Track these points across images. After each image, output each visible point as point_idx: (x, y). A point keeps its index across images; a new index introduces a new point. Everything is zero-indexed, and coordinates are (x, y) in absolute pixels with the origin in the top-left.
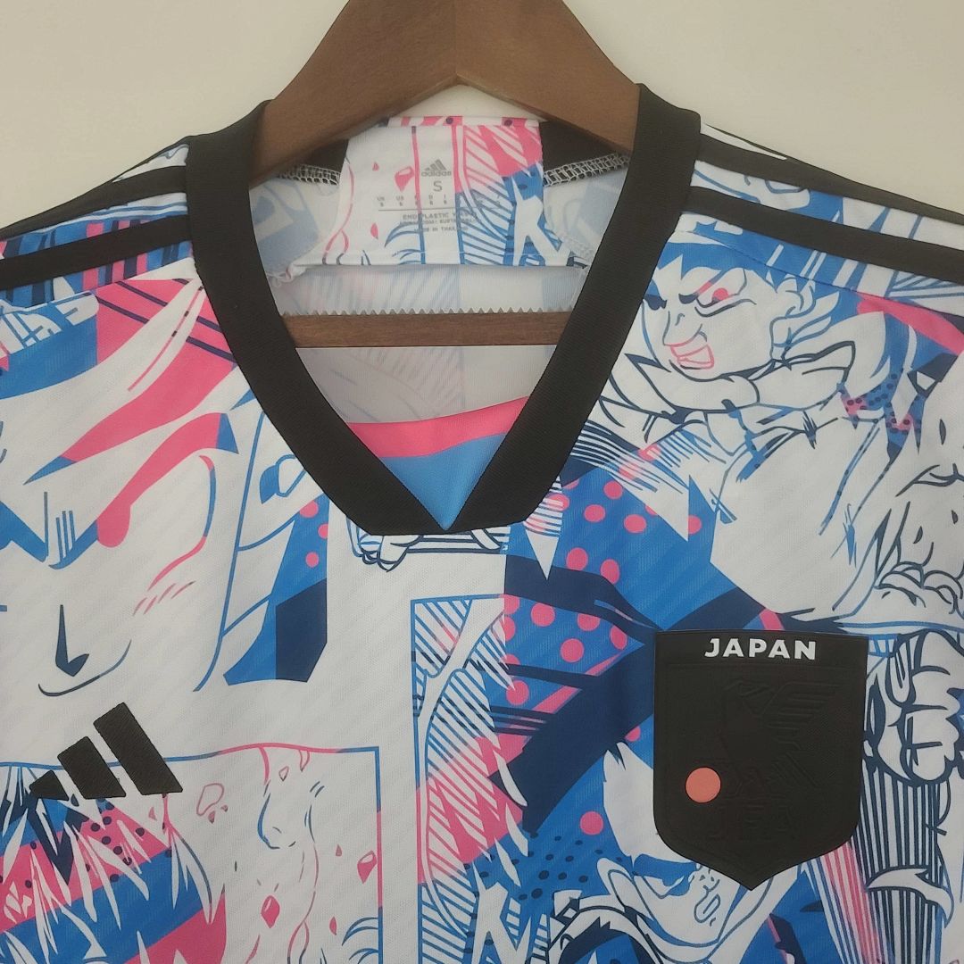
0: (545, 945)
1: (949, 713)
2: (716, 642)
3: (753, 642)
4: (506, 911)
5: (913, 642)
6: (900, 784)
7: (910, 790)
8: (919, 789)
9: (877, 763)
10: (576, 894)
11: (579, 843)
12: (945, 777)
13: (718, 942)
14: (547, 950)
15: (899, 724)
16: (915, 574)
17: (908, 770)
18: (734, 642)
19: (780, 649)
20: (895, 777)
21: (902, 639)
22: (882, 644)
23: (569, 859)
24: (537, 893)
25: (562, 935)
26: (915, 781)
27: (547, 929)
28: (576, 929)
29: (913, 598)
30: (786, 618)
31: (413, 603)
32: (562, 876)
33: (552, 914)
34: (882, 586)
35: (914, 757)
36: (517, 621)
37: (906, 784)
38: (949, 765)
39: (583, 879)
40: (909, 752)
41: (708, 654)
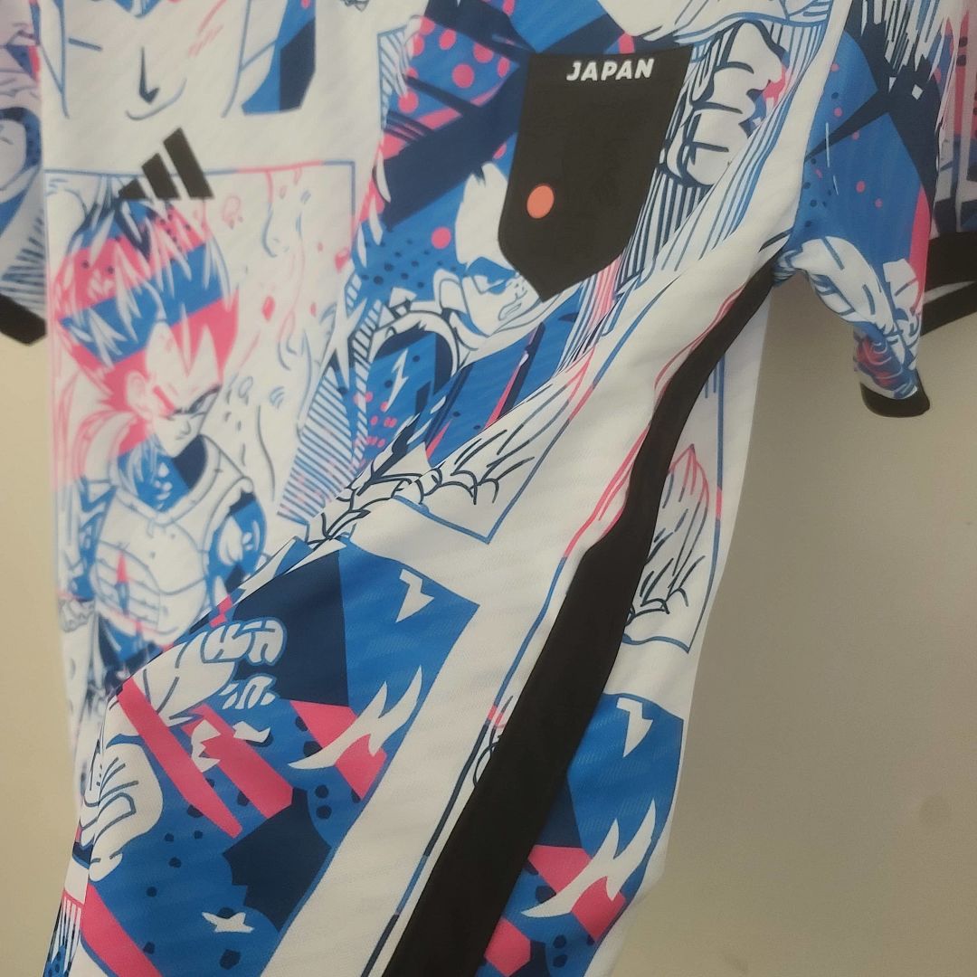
1: (744, 118)
4: (349, 283)
5: (726, 36)
15: (687, 122)
17: (682, 167)
20: (670, 175)
21: (717, 37)
22: (702, 49)
24: (378, 280)
25: (389, 326)
26: (687, 180)
28: (402, 326)
31: (380, 35)
36: (427, 42)
41: (568, 78)
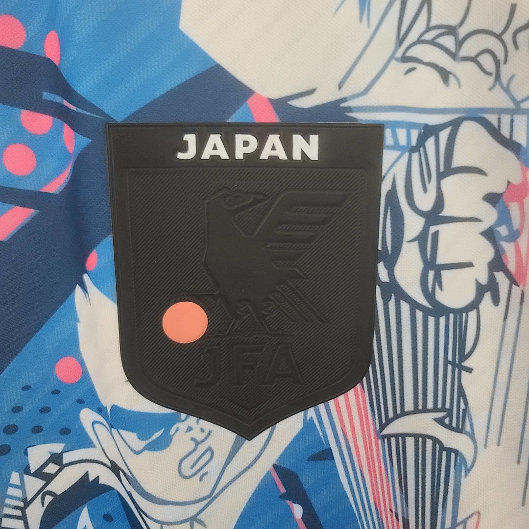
0: (21, 504)
1: (484, 226)
2: (191, 139)
3: (239, 138)
5: (444, 135)
6: (419, 314)
7: (431, 320)
8: (442, 320)
9: (394, 289)
10: (57, 448)
11: (55, 392)
12: (474, 305)
13: (211, 497)
14: (23, 510)
15: (421, 239)
16: (449, 42)
17: (430, 296)
18: (215, 139)
19: (273, 147)
20: (414, 306)
21: (429, 131)
22: (402, 134)
23: (45, 410)
25: (42, 493)
26: (439, 310)
27: (22, 487)
29: (445, 75)
30: (280, 104)
32: (37, 430)
33: (27, 471)
34: (405, 59)
35: (438, 279)
37: (426, 312)
38: (481, 290)
39: (65, 432)
40: (431, 274)
41: (181, 156)
